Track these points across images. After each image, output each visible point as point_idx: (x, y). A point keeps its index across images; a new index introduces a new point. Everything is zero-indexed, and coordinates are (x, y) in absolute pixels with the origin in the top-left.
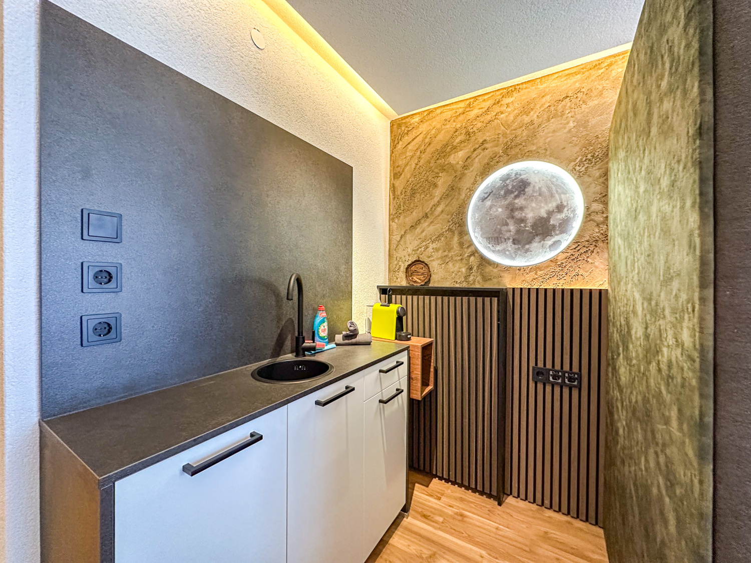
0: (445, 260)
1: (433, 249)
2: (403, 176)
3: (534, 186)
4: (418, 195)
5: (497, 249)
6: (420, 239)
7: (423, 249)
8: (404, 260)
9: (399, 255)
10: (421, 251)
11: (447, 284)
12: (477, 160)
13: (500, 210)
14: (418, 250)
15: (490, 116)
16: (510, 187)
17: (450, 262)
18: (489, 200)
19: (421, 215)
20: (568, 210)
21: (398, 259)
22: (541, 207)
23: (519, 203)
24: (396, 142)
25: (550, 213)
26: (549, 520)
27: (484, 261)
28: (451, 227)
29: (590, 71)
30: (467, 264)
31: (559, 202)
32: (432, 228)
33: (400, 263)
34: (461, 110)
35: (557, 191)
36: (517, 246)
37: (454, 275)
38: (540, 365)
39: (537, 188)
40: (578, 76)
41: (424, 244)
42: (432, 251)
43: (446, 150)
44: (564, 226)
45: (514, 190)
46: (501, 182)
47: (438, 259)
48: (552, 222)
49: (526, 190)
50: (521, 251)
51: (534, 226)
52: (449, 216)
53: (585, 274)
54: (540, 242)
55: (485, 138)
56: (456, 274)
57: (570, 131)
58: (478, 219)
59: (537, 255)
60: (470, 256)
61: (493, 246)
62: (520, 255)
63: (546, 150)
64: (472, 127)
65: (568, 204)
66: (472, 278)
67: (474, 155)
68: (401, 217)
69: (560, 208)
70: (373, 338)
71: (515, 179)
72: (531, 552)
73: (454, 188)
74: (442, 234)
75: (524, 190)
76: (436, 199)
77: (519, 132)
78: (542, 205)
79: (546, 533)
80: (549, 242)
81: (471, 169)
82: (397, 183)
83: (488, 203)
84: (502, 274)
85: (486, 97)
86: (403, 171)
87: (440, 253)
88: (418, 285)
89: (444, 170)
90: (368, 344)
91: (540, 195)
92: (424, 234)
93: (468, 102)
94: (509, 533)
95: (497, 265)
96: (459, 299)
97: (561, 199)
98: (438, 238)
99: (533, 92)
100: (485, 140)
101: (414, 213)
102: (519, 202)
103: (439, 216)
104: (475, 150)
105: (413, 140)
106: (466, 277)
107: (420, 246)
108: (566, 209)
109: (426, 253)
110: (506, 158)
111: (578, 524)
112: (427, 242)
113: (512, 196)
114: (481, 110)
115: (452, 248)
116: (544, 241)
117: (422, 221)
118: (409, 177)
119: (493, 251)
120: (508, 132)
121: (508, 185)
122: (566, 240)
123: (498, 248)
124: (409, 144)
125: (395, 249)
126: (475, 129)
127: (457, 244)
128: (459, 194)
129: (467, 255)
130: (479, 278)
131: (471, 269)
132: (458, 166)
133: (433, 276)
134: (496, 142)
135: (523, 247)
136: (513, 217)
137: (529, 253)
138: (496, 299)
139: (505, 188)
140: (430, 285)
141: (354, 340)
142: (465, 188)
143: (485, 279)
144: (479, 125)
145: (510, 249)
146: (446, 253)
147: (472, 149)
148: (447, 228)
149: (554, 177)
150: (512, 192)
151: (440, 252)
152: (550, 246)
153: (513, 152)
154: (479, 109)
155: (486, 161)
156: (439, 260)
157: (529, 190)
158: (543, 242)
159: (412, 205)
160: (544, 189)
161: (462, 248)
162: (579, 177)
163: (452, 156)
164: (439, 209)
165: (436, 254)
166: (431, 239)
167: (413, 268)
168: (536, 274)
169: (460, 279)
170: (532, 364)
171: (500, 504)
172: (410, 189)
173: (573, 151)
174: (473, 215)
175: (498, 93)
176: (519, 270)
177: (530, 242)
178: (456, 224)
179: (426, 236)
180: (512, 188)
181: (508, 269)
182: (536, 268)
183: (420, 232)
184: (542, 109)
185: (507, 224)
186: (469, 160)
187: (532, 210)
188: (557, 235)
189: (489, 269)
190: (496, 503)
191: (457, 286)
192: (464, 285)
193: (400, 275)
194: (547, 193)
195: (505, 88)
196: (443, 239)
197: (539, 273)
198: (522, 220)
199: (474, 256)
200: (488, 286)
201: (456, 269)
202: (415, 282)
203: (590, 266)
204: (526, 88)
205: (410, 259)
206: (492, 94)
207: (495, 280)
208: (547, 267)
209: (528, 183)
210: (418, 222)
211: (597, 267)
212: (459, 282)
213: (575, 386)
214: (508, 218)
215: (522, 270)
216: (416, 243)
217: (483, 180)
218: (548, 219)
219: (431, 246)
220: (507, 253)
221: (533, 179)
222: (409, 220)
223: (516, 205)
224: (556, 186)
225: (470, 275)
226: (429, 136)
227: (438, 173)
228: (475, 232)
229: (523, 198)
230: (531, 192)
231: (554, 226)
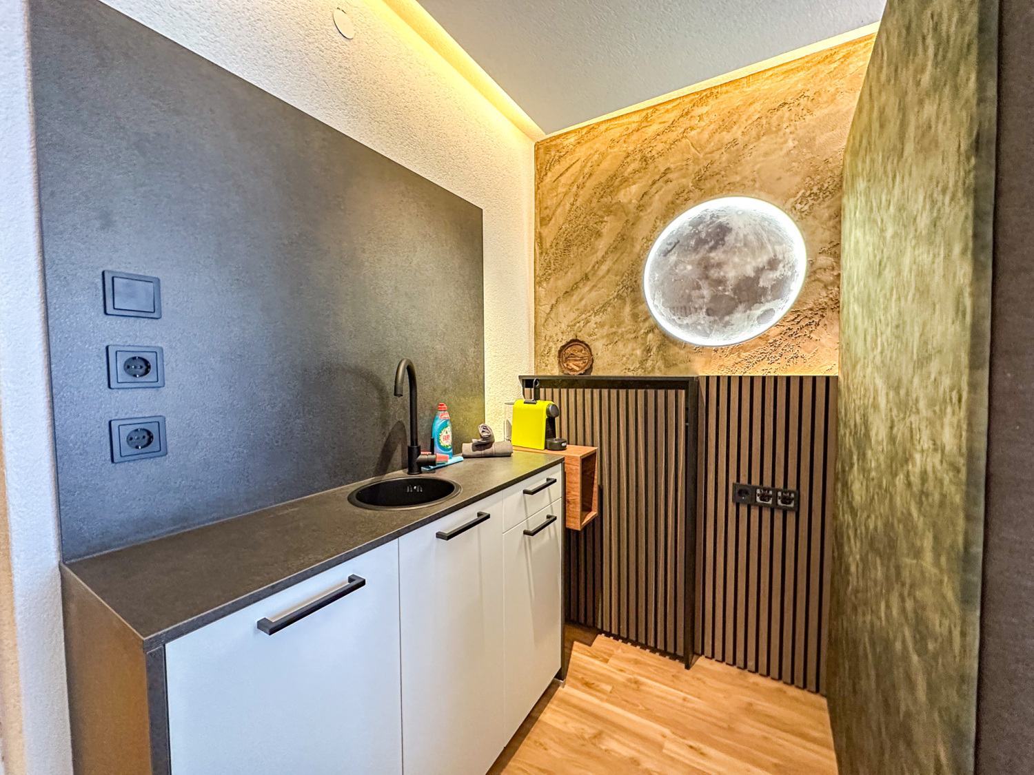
0: (612, 339)
1: (596, 323)
2: (553, 221)
3: (737, 234)
4: (575, 248)
5: (685, 322)
6: (578, 309)
7: (582, 324)
8: (555, 340)
9: (549, 333)
10: (579, 327)
11: (616, 372)
12: (657, 197)
13: (689, 267)
14: (575, 325)
15: (676, 133)
16: (703, 235)
17: (619, 342)
18: (675, 253)
19: (578, 277)
20: (784, 267)
21: (548, 338)
22: (746, 263)
23: (717, 258)
24: (543, 173)
25: (759, 271)
26: (755, 688)
27: (667, 340)
28: (620, 292)
29: (819, 66)
30: (643, 344)
31: (772, 255)
32: (594, 294)
33: (551, 344)
34: (634, 126)
35: (769, 240)
36: (712, 318)
37: (625, 359)
38: (744, 480)
39: (741, 236)
40: (801, 73)
41: (584, 316)
42: (595, 326)
43: (614, 182)
44: (778, 288)
45: (709, 240)
46: (691, 228)
47: (603, 337)
48: (761, 284)
49: (726, 239)
50: (718, 324)
51: (738, 289)
52: (618, 278)
53: (808, 356)
54: (745, 311)
55: (668, 165)
56: (628, 359)
57: (788, 153)
58: (658, 280)
59: (740, 330)
60: (647, 333)
61: (679, 318)
62: (716, 330)
63: (754, 181)
64: (650, 149)
65: (784, 258)
66: (650, 363)
67: (654, 190)
68: (552, 279)
69: (773, 264)
70: (514, 448)
71: (711, 224)
72: (730, 729)
73: (625, 237)
74: (608, 303)
75: (723, 239)
76: (600, 254)
77: (716, 155)
78: (749, 260)
79: (750, 704)
80: (757, 311)
81: (649, 211)
82: (545, 231)
83: (673, 258)
84: (692, 357)
85: (670, 106)
86: (553, 214)
87: (605, 330)
88: (576, 374)
89: (611, 212)
90: (508, 455)
91: (745, 245)
92: (583, 302)
93: (644, 113)
94: (700, 704)
95: (683, 345)
96: (632, 392)
97: (774, 251)
98: (603, 308)
99: (735, 98)
100: (669, 169)
101: (569, 274)
102: (716, 256)
103: (603, 277)
104: (654, 183)
105: (567, 170)
106: (643, 362)
107: (578, 320)
108: (781, 265)
109: (587, 329)
110: (698, 193)
111: (793, 691)
112: (588, 314)
113: (707, 247)
114: (662, 125)
115: (623, 322)
116: (751, 310)
117: (581, 285)
118: (561, 223)
119: (680, 326)
120: (701, 156)
121: (700, 232)
122: (781, 308)
123: (687, 321)
124: (561, 175)
125: (544, 325)
126: (654, 153)
127: (629, 317)
128: (633, 246)
129: (642, 331)
130: (660, 363)
131: (649, 350)
132: (631, 207)
133: (596, 361)
134: (684, 171)
135: (721, 319)
136: (707, 277)
137: (729, 328)
138: (683, 391)
139: (696, 237)
140: (592, 374)
141: (488, 451)
142: (641, 238)
143: (668, 364)
144: (660, 147)
145: (702, 322)
146: (614, 330)
147: (650, 182)
148: (616, 294)
149: (764, 219)
150: (705, 242)
151: (606, 327)
152: (758, 318)
153: (708, 185)
154: (660, 123)
155: (670, 198)
156: (605, 340)
157: (730, 239)
158: (748, 312)
159: (566, 262)
160: (751, 238)
161: (636, 322)
162: (801, 218)
163: (623, 192)
164: (604, 268)
165: (601, 331)
166: (593, 309)
167: (569, 351)
168: (739, 356)
169: (634, 365)
170: (733, 480)
171: (688, 667)
172: (563, 239)
173: (792, 182)
174: (652, 276)
175: (687, 100)
176: (716, 351)
177: (730, 312)
178: (627, 289)
179: (586, 306)
180: (706, 235)
181: (700, 350)
182: (739, 348)
183: (578, 300)
184: (750, 122)
185: (699, 288)
186: (646, 198)
187: (734, 267)
188: (768, 301)
189: (673, 350)
190: (683, 666)
191: (630, 374)
192: (640, 373)
193: (550, 361)
194: (755, 244)
195: (697, 93)
196: (609, 309)
197: (744, 355)
198: (721, 282)
199: (653, 332)
200: (673, 373)
201: (628, 350)
202: (572, 370)
203: (813, 344)
204: (727, 92)
205: (564, 338)
206: (678, 101)
207: (682, 366)
208: (754, 346)
209: (728, 228)
210: (575, 287)
211: (823, 346)
212: (632, 368)
213: (791, 509)
214: (701, 279)
215: (720, 351)
216: (573, 315)
217: (665, 224)
218: (756, 279)
219: (594, 319)
220: (699, 327)
221: (735, 223)
222: (563, 283)
223: (712, 261)
224: (769, 232)
225: (647, 360)
226: (589, 164)
227: (602, 217)
228: (654, 299)
229: (722, 250)
230: (733, 242)
231: (764, 289)
